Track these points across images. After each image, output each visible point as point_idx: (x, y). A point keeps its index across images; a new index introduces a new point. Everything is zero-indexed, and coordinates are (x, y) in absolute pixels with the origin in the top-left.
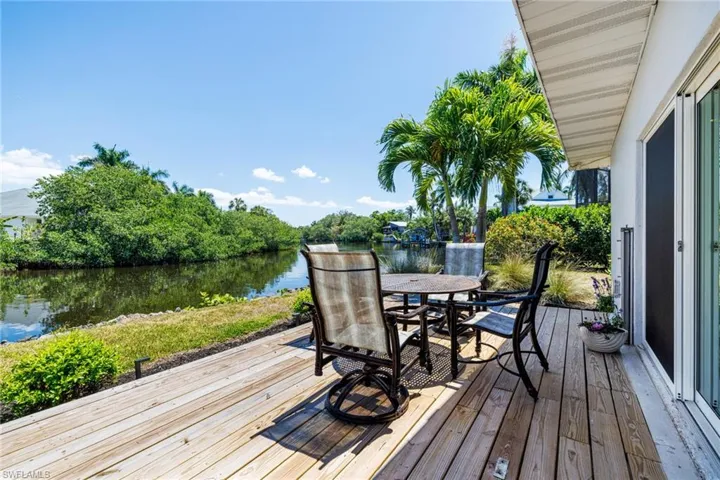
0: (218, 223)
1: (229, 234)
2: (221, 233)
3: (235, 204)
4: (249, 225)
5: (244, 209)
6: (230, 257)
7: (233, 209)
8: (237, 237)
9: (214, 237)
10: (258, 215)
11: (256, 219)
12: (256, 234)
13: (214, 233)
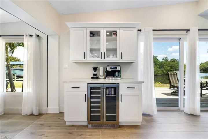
0: (158, 65)
1: (162, 68)
2: (160, 68)
3: (164, 59)
4: (169, 65)
5: (168, 60)
6: (162, 75)
7: (164, 60)
8: (165, 69)
9: (157, 69)
10: (173, 62)
11: (172, 63)
12: (171, 68)
13: (157, 68)
